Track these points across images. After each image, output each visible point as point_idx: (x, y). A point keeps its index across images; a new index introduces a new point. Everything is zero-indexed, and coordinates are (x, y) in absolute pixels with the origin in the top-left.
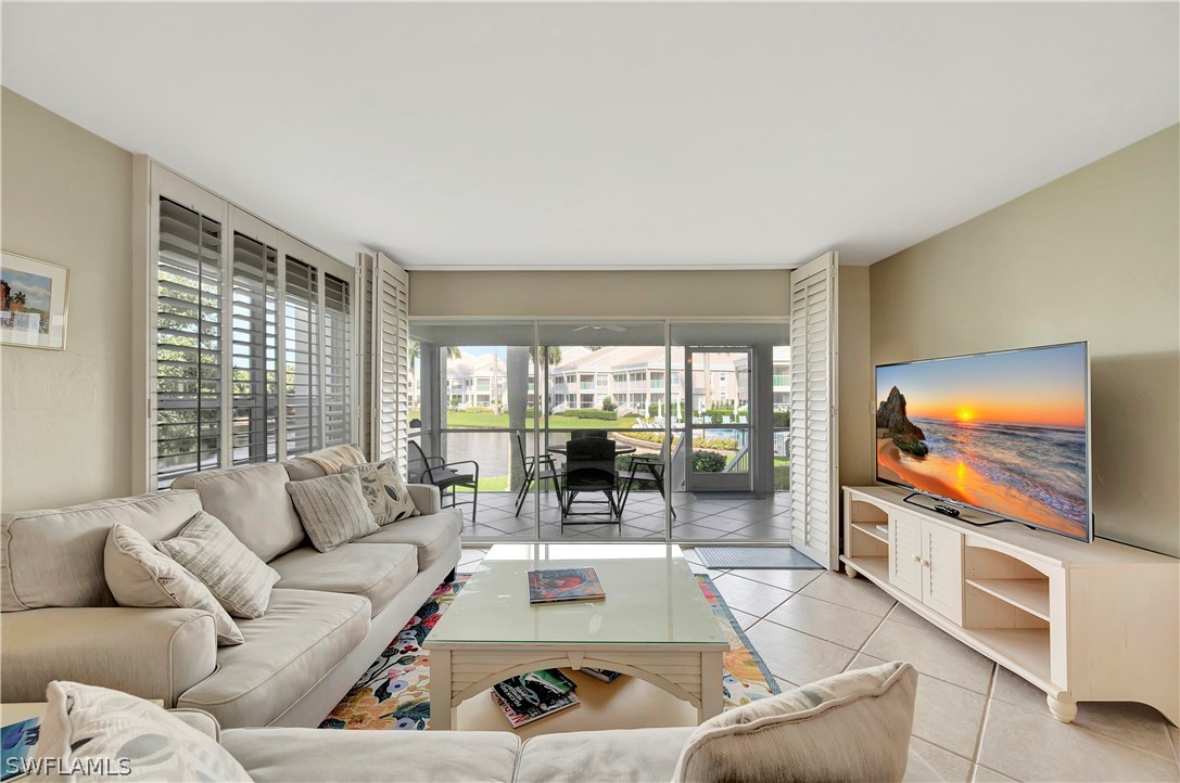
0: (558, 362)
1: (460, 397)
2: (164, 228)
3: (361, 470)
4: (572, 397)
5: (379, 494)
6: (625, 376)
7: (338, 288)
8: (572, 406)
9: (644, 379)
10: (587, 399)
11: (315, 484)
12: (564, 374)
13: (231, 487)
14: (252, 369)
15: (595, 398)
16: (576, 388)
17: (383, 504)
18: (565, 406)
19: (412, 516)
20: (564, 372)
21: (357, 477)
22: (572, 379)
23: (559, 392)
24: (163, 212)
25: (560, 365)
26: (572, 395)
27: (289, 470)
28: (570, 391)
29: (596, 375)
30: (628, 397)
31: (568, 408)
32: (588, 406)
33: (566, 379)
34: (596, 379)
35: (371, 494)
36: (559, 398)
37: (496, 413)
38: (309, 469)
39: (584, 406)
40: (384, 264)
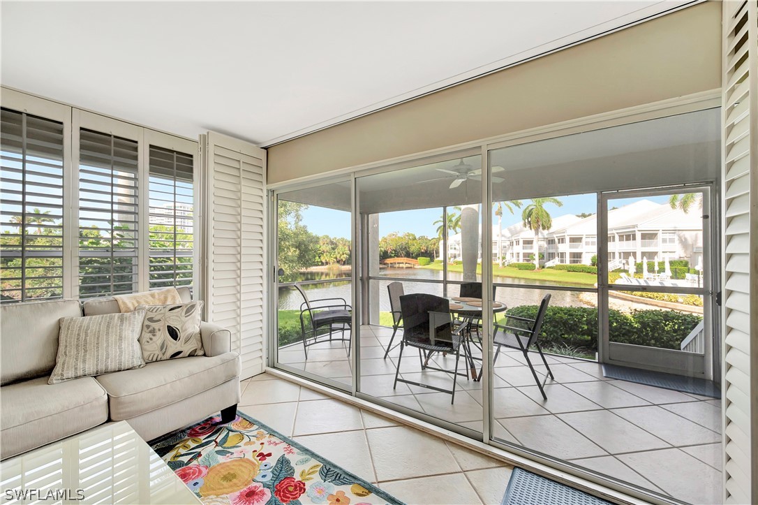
0: (548, 228)
4: (562, 255)
5: (158, 334)
6: (614, 237)
8: (562, 261)
9: (634, 239)
10: (577, 256)
15: (583, 256)
16: (565, 248)
17: (159, 342)
18: (556, 262)
19: (192, 355)
20: (555, 236)
22: (562, 240)
23: (551, 251)
25: (551, 230)
26: (562, 254)
28: (560, 250)
29: (584, 237)
30: (617, 255)
31: (559, 263)
32: (577, 262)
33: (557, 241)
34: (584, 240)
35: (150, 332)
36: (551, 256)
37: (501, 265)
39: (574, 262)
40: (219, 140)
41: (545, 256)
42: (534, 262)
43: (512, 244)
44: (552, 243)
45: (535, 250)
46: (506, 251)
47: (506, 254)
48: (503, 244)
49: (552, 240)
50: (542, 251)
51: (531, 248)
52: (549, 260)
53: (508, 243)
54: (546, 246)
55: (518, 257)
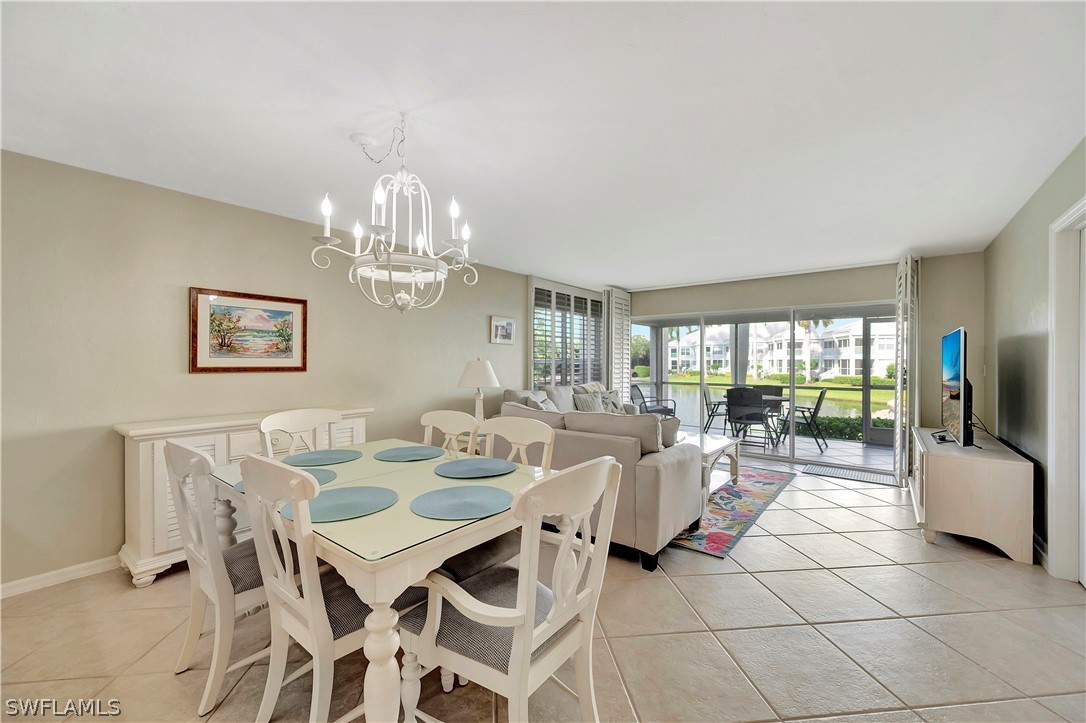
1: (720, 362)
2: (536, 299)
3: (602, 393)
4: (845, 363)
7: (597, 305)
8: (844, 372)
11: (583, 396)
12: (835, 337)
13: (555, 392)
14: (562, 342)
15: (876, 365)
16: (849, 353)
18: (835, 372)
21: (600, 396)
23: (828, 357)
24: (536, 293)
26: (844, 361)
27: (574, 389)
28: (842, 357)
31: (840, 375)
33: (837, 343)
36: (829, 364)
37: (755, 377)
38: (581, 390)
40: (616, 293)
41: (819, 364)
43: (771, 347)
44: (830, 347)
45: (805, 356)
46: (763, 357)
47: (762, 361)
48: (760, 348)
49: (830, 342)
50: (815, 357)
52: (826, 370)
53: (767, 346)
54: (821, 350)
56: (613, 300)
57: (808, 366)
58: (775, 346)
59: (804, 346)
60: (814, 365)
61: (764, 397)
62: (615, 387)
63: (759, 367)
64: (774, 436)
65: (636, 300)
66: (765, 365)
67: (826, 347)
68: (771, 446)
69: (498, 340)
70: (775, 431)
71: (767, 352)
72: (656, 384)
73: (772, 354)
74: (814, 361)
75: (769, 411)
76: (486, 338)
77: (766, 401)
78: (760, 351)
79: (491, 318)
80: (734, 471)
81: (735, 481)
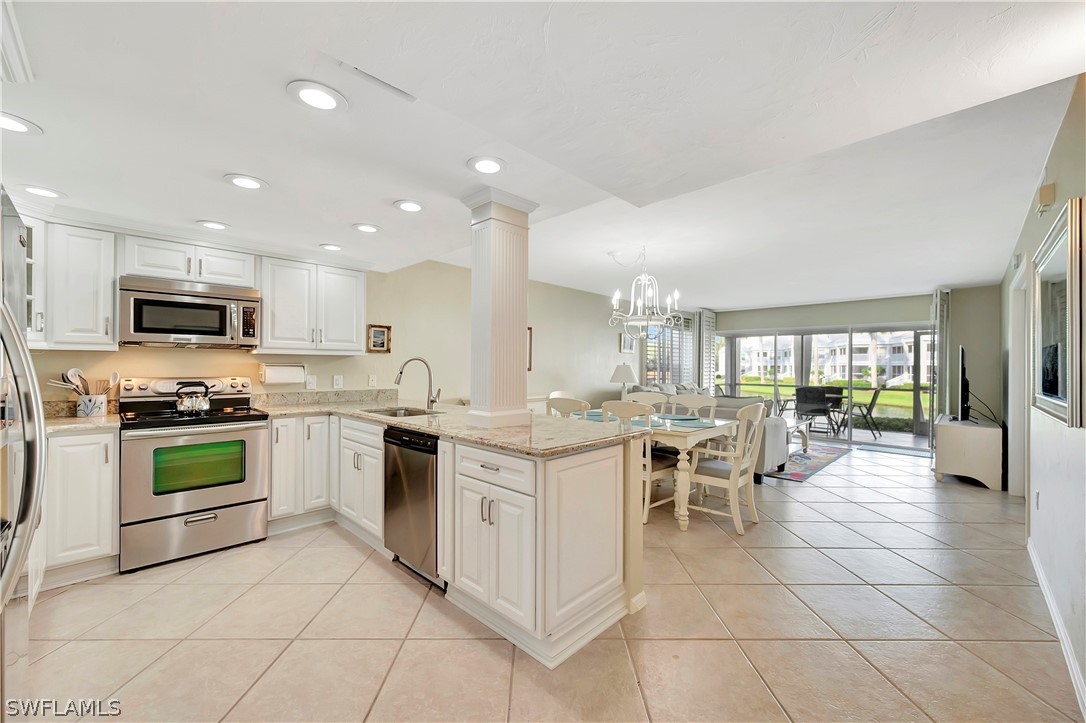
13: (665, 388)
27: (676, 386)
40: (706, 314)
41: (887, 370)
42: (869, 379)
43: (833, 352)
44: (899, 352)
45: (870, 361)
46: (824, 362)
47: (823, 366)
48: (821, 353)
49: (899, 348)
50: (882, 363)
51: (866, 359)
52: (894, 376)
53: (827, 351)
54: (888, 356)
55: (844, 371)
56: (704, 319)
57: (874, 372)
58: (838, 351)
59: (870, 350)
60: (881, 371)
61: (827, 395)
62: (705, 386)
63: (821, 373)
64: (836, 427)
65: (719, 317)
66: (827, 371)
67: (894, 352)
68: (833, 434)
69: (626, 351)
70: (837, 423)
71: (829, 358)
72: (731, 385)
73: (834, 360)
74: (881, 367)
75: (832, 407)
76: (618, 348)
77: (828, 398)
78: (822, 356)
79: (621, 335)
80: (805, 444)
81: (805, 451)
